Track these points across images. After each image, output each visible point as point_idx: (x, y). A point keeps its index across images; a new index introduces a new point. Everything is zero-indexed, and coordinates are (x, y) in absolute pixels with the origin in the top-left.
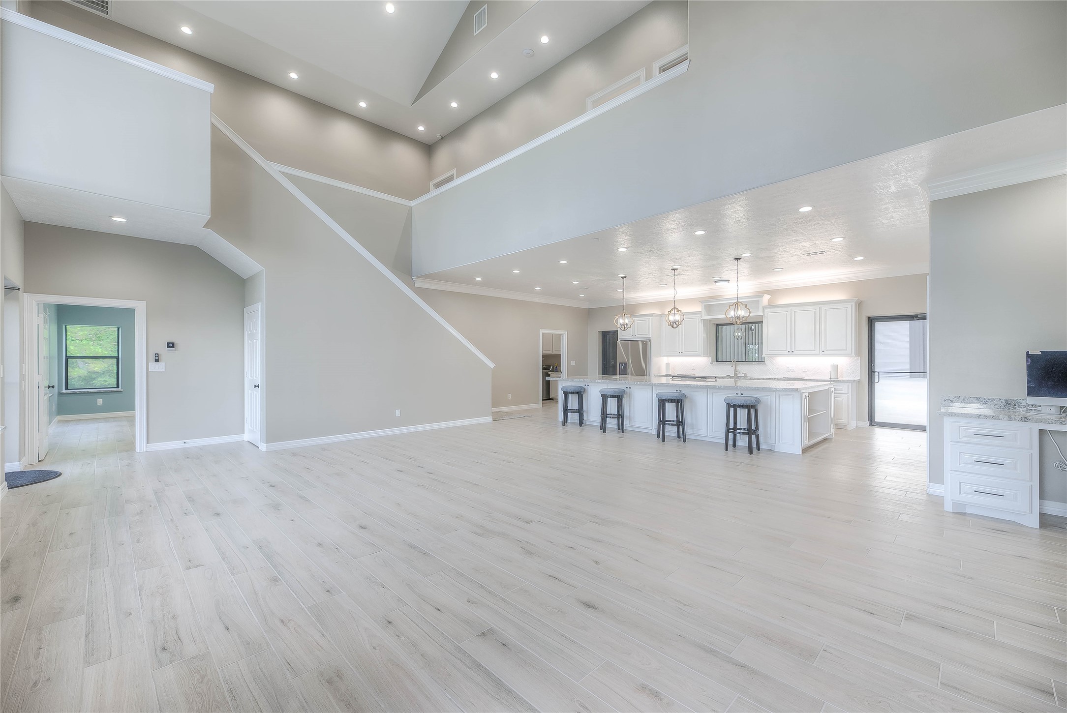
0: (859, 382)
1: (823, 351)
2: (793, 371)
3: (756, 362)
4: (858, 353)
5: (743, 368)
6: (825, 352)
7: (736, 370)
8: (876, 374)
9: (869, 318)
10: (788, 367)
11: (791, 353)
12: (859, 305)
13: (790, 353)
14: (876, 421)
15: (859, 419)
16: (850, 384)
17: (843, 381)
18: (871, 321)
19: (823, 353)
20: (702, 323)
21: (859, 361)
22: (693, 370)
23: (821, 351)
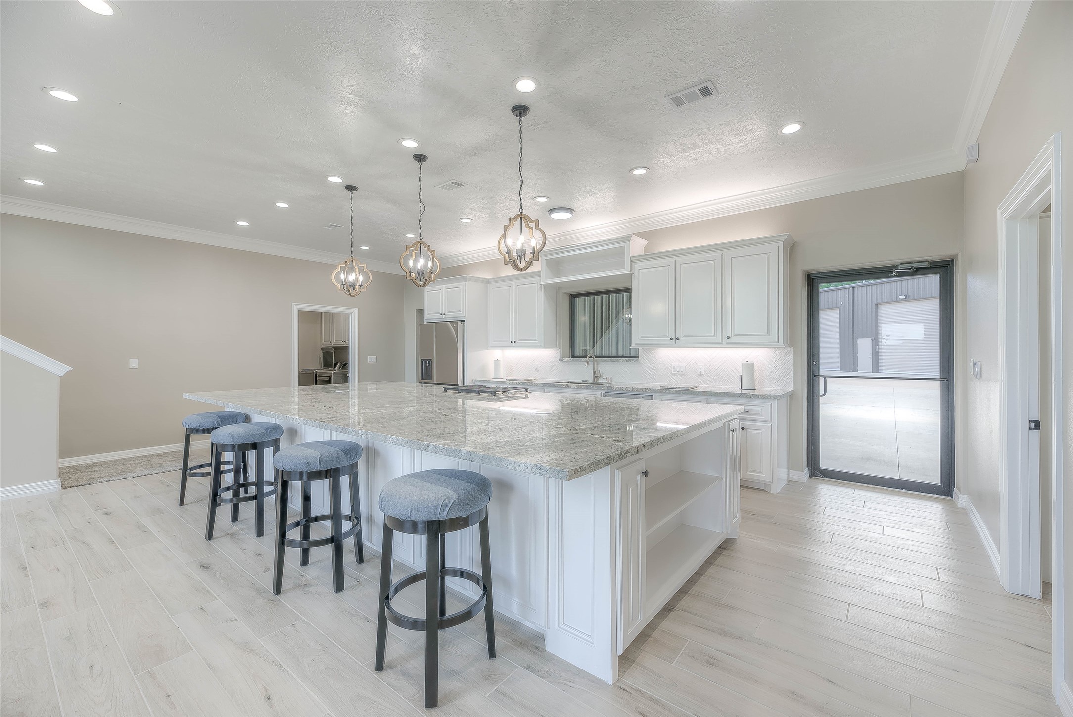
0: (791, 396)
1: (728, 338)
2: (682, 374)
3: (623, 357)
4: (790, 341)
5: (607, 369)
6: (733, 340)
7: (595, 372)
8: (822, 380)
9: (808, 275)
10: (674, 367)
11: (675, 341)
12: (792, 250)
13: (673, 342)
14: (821, 467)
15: (791, 466)
16: (775, 403)
17: (763, 397)
18: (812, 281)
19: (728, 341)
20: (543, 290)
21: (791, 357)
22: (537, 370)
23: (725, 338)
